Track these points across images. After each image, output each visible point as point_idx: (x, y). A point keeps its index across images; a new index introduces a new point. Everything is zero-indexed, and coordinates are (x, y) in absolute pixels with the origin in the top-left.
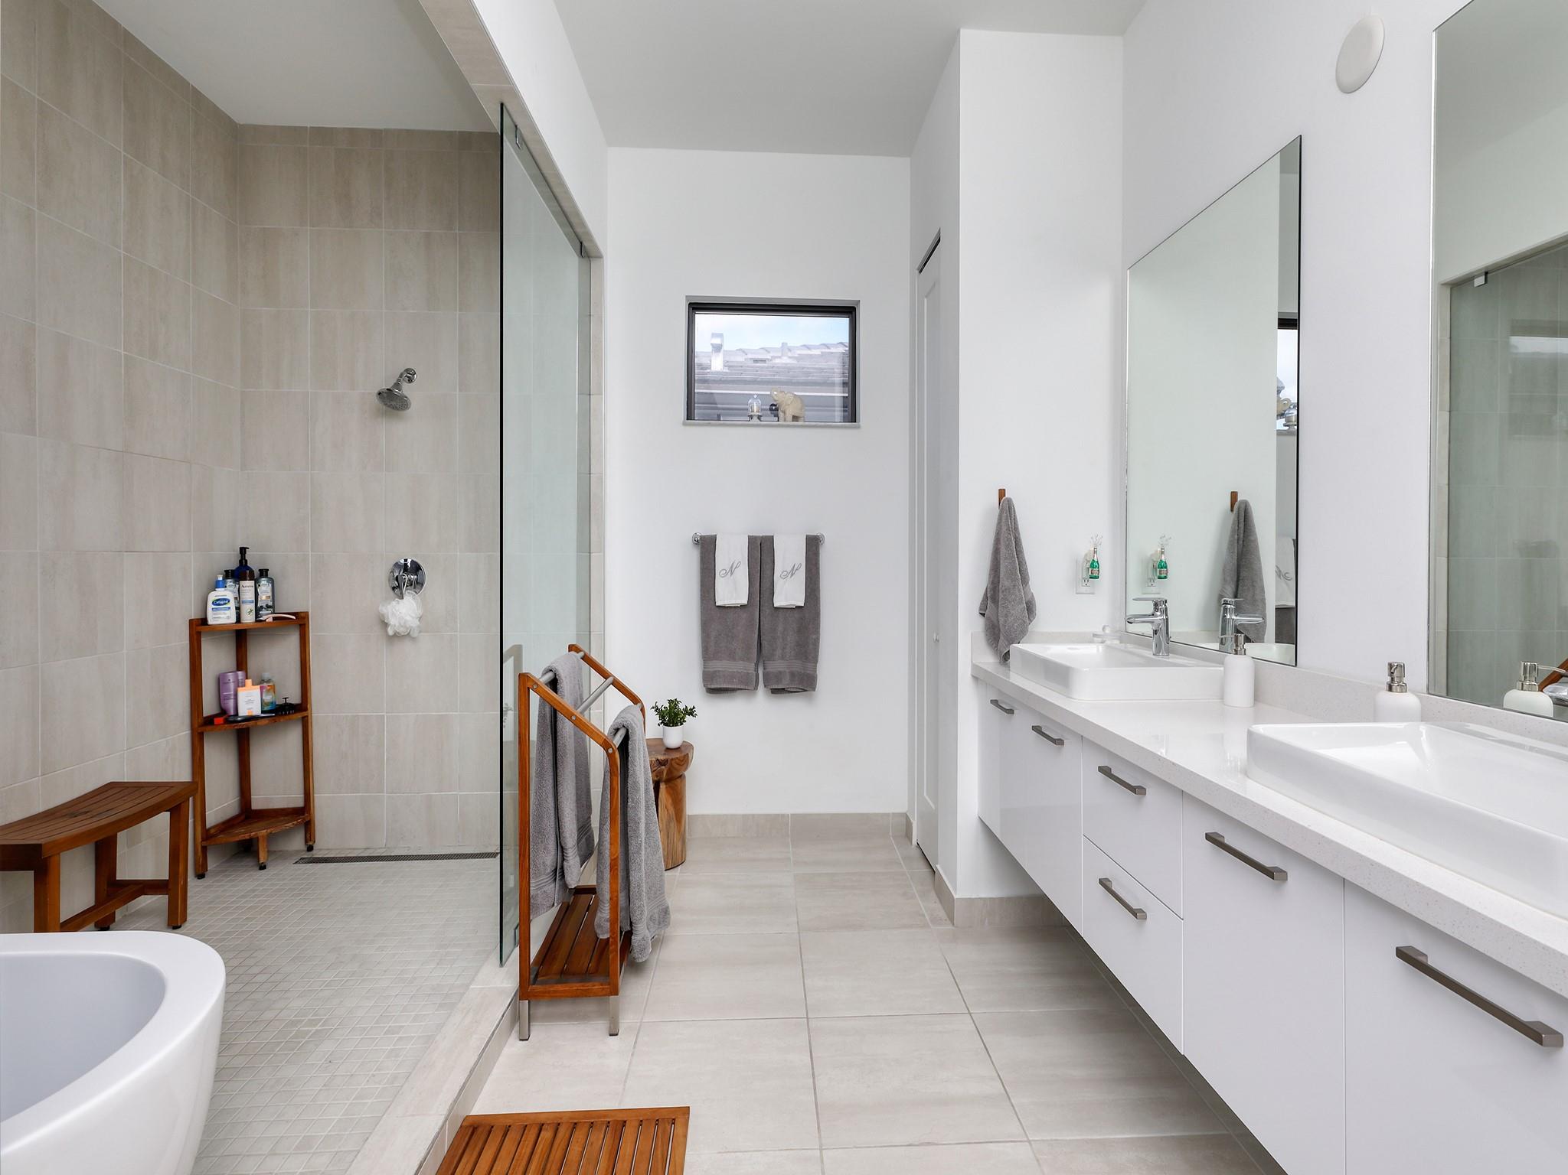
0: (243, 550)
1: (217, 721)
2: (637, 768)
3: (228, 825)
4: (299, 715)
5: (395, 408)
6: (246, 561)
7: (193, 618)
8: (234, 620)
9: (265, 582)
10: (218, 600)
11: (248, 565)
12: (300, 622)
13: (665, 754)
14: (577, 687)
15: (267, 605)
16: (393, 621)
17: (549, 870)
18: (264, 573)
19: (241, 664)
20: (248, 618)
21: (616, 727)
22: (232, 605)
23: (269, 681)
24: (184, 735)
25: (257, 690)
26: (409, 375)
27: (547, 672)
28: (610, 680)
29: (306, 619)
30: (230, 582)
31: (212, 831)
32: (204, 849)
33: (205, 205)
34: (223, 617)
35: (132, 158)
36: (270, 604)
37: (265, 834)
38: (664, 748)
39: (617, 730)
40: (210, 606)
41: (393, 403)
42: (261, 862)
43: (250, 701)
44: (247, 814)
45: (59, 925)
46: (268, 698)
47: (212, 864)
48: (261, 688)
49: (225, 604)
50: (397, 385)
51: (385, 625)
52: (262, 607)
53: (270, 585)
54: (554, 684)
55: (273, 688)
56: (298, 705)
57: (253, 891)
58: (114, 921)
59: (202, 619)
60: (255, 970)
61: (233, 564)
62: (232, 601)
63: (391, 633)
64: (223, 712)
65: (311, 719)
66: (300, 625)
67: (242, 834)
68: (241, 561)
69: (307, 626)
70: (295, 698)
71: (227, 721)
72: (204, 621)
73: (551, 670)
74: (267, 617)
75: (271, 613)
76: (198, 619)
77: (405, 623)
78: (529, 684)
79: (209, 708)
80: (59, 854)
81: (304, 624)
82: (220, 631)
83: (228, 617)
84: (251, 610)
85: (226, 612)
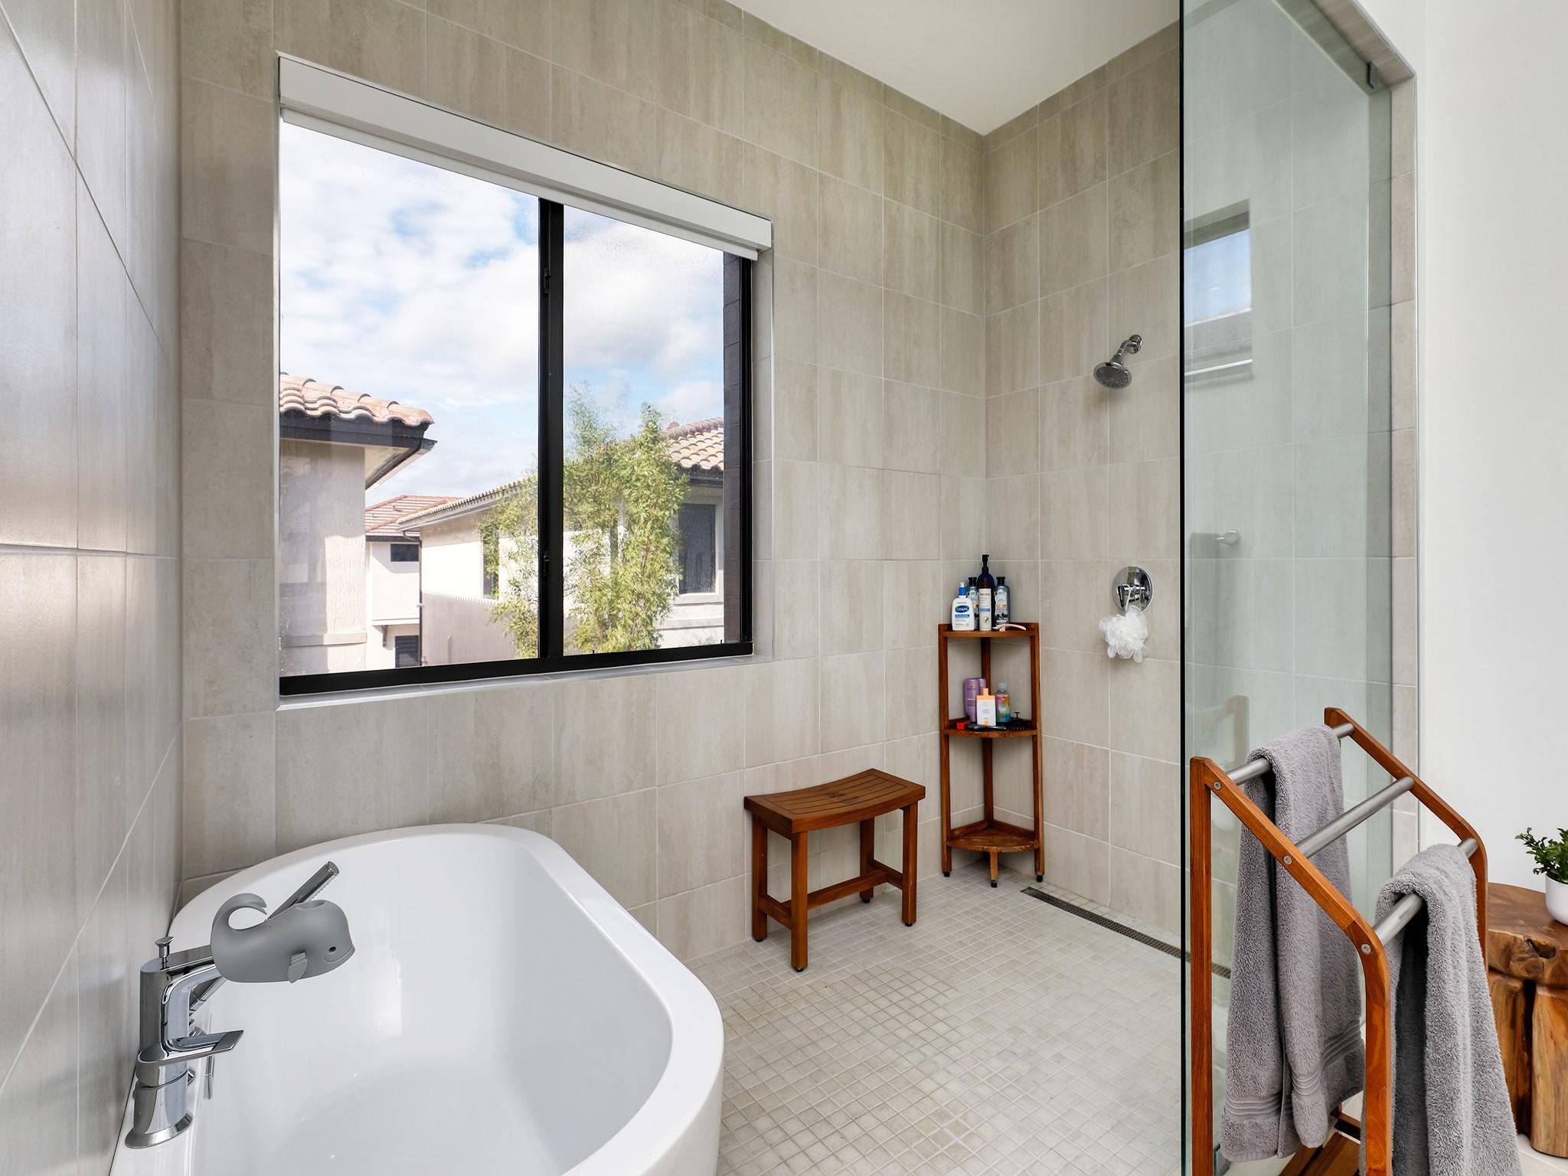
0: (985, 558)
1: (960, 725)
2: (1450, 986)
3: (971, 830)
4: (1028, 733)
5: (1115, 386)
6: (988, 568)
7: (942, 623)
8: (972, 627)
9: (1001, 591)
10: (959, 607)
11: (989, 572)
12: (1030, 633)
13: (1549, 933)
14: (1327, 789)
15: (1003, 614)
16: (1112, 641)
17: (1264, 1093)
18: (1001, 581)
19: (986, 672)
20: (986, 627)
21: (1398, 889)
22: (971, 612)
23: (1005, 692)
24: (933, 735)
25: (992, 700)
26: (1133, 344)
27: (1255, 759)
28: (1406, 782)
29: (1036, 631)
30: (972, 591)
31: (957, 833)
32: (949, 849)
33: (953, 224)
34: (964, 624)
35: (891, 200)
36: (1006, 613)
37: (996, 852)
38: (1547, 920)
39: (1399, 897)
40: (954, 613)
41: (1112, 380)
42: (993, 879)
43: (986, 712)
44: (989, 825)
45: (806, 896)
46: (1003, 710)
47: (956, 865)
48: (997, 700)
49: (965, 611)
50: (1117, 358)
51: (1106, 645)
52: (998, 615)
53: (1006, 593)
54: (1268, 782)
55: (1008, 701)
56: (1027, 721)
57: (977, 909)
58: (872, 896)
59: (948, 625)
60: (941, 1014)
61: (976, 573)
62: (971, 609)
63: (1111, 654)
64: (967, 717)
65: (1041, 739)
66: (1031, 637)
67: (979, 844)
68: (983, 569)
69: (1036, 639)
70: (1025, 714)
71: (967, 728)
72: (949, 627)
73: (1263, 757)
74: (1002, 626)
75: (1007, 623)
76: (944, 625)
77: (1125, 645)
78: (1207, 780)
79: (955, 712)
80: (806, 832)
81: (1034, 637)
82: (963, 638)
83: (968, 625)
84: (988, 619)
85: (966, 619)
